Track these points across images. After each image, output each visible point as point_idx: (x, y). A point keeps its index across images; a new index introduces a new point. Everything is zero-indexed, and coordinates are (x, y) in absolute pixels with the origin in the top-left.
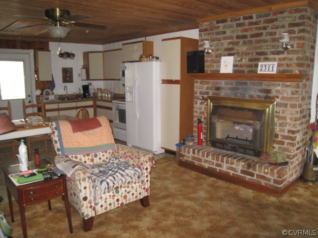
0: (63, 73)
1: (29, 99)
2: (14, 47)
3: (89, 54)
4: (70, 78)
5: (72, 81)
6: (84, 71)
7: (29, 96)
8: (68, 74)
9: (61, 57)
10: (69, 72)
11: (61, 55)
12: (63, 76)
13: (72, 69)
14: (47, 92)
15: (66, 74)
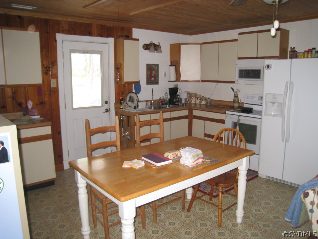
0: (147, 71)
1: (106, 106)
2: (90, 34)
3: (182, 46)
4: (155, 78)
5: (157, 83)
6: (173, 68)
7: (106, 102)
8: (153, 72)
9: (145, 49)
10: (155, 70)
11: (147, 47)
12: (147, 75)
13: (157, 65)
14: (130, 97)
15: (151, 73)
